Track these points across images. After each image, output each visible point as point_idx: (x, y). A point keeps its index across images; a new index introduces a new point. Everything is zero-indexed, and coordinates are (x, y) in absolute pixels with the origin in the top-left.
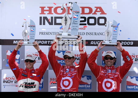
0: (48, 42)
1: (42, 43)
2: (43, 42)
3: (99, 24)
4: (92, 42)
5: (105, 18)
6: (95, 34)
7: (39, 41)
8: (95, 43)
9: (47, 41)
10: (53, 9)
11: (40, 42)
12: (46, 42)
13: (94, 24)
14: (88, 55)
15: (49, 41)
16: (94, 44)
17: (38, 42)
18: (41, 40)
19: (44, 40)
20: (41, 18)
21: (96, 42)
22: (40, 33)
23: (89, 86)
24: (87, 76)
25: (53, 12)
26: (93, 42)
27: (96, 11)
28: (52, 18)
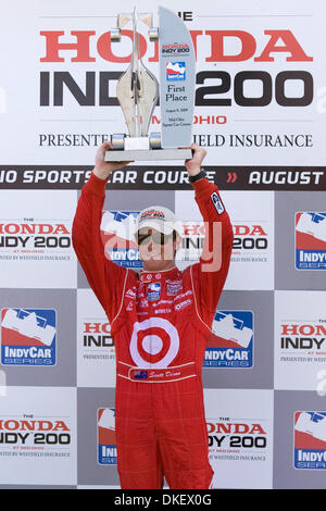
0: (74, 176)
1: (49, 180)
2: (53, 177)
3: (284, 101)
4: (255, 176)
5: (307, 78)
6: (268, 142)
7: (38, 173)
8: (268, 179)
9: (69, 173)
10: (93, 41)
11: (41, 175)
12: (66, 175)
13: (263, 101)
14: (238, 228)
15: (78, 173)
16: (264, 181)
17: (34, 175)
18: (48, 168)
19: (59, 168)
20: (44, 76)
21: (272, 173)
22: (42, 138)
23: (245, 355)
24: (235, 314)
25: (93, 51)
26: (258, 174)
27: (270, 47)
28: (90, 76)
